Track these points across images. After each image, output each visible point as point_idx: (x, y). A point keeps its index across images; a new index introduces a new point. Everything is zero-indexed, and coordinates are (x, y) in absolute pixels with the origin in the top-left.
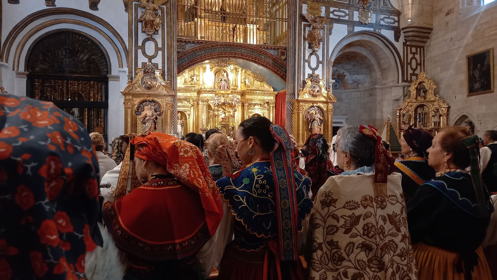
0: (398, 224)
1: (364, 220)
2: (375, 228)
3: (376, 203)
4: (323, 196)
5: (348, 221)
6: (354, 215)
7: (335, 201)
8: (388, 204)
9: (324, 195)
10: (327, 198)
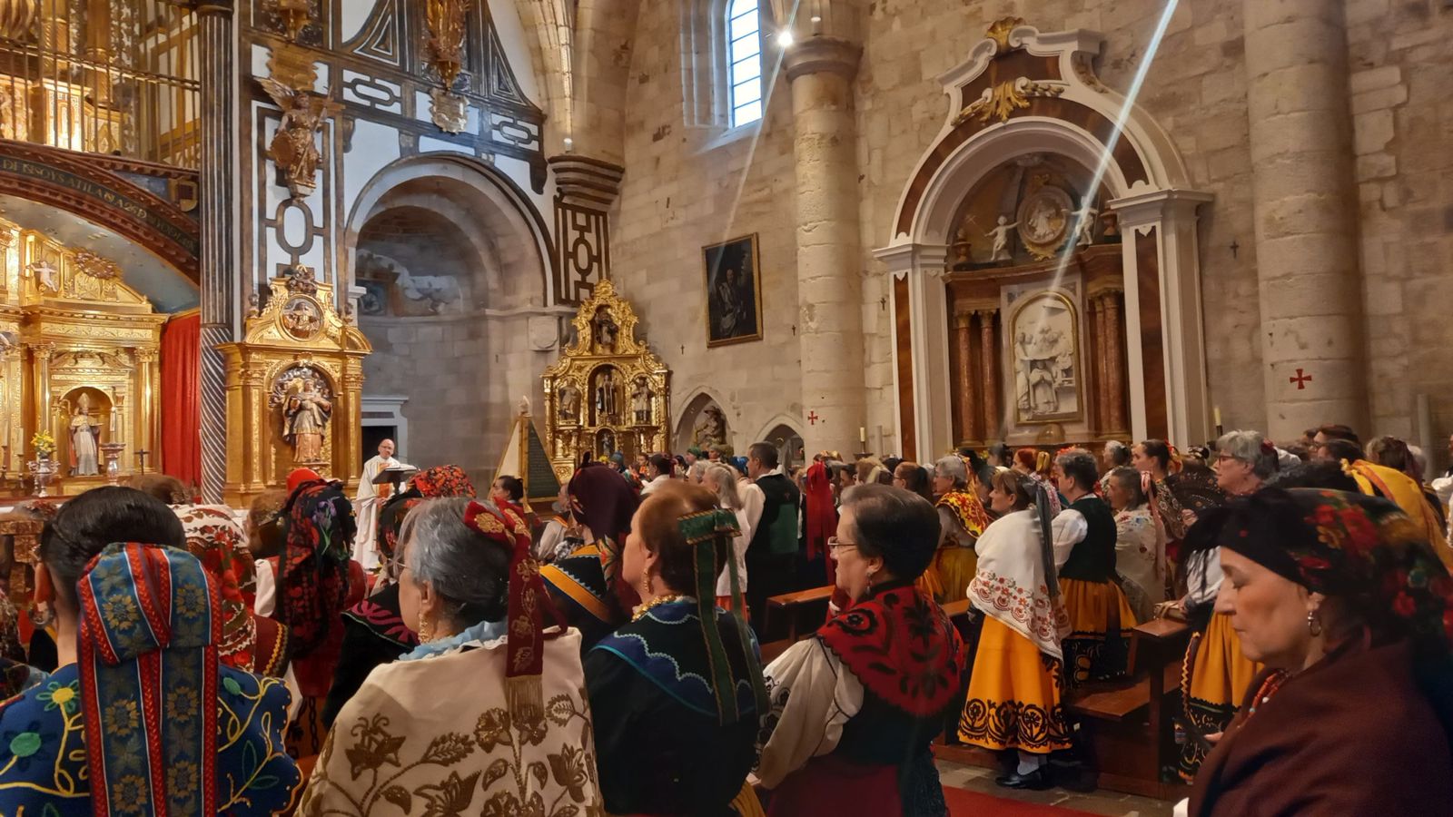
0: (577, 777)
1: (486, 787)
2: (517, 807)
3: (517, 727)
4: (356, 735)
5: (439, 802)
6: (457, 777)
7: (397, 744)
8: (551, 724)
9: (359, 731)
10: (371, 739)
